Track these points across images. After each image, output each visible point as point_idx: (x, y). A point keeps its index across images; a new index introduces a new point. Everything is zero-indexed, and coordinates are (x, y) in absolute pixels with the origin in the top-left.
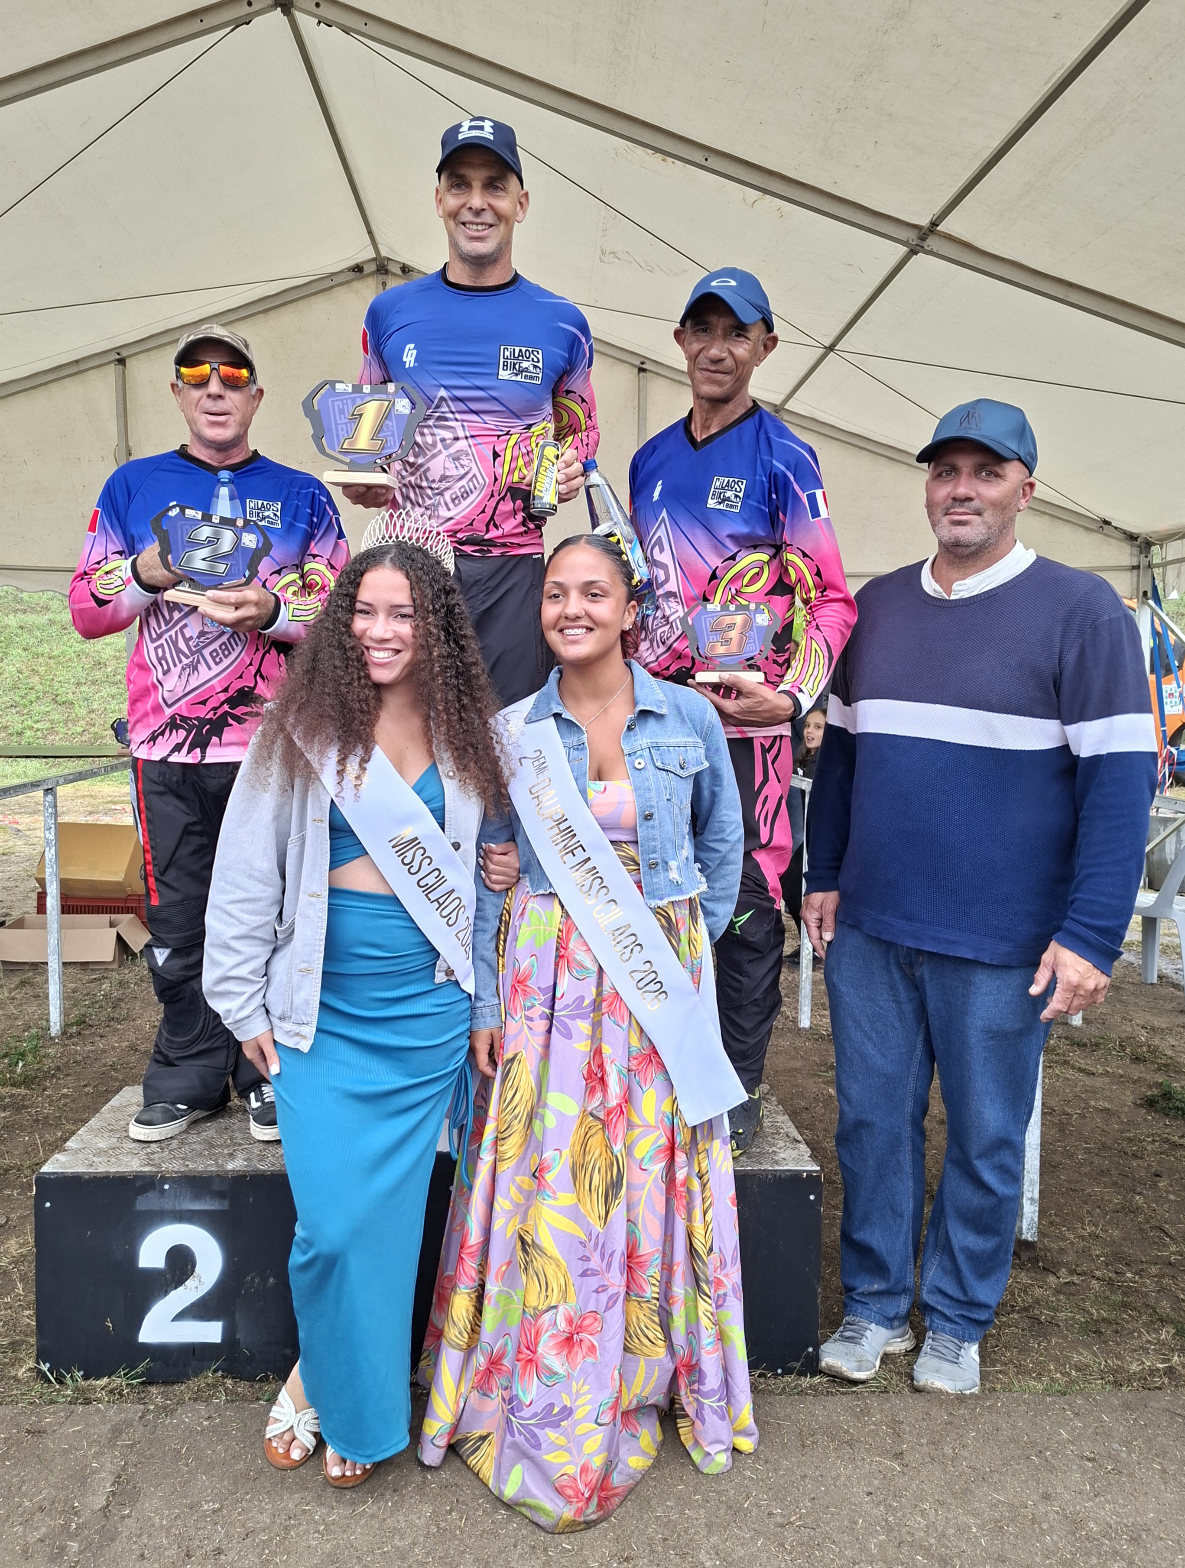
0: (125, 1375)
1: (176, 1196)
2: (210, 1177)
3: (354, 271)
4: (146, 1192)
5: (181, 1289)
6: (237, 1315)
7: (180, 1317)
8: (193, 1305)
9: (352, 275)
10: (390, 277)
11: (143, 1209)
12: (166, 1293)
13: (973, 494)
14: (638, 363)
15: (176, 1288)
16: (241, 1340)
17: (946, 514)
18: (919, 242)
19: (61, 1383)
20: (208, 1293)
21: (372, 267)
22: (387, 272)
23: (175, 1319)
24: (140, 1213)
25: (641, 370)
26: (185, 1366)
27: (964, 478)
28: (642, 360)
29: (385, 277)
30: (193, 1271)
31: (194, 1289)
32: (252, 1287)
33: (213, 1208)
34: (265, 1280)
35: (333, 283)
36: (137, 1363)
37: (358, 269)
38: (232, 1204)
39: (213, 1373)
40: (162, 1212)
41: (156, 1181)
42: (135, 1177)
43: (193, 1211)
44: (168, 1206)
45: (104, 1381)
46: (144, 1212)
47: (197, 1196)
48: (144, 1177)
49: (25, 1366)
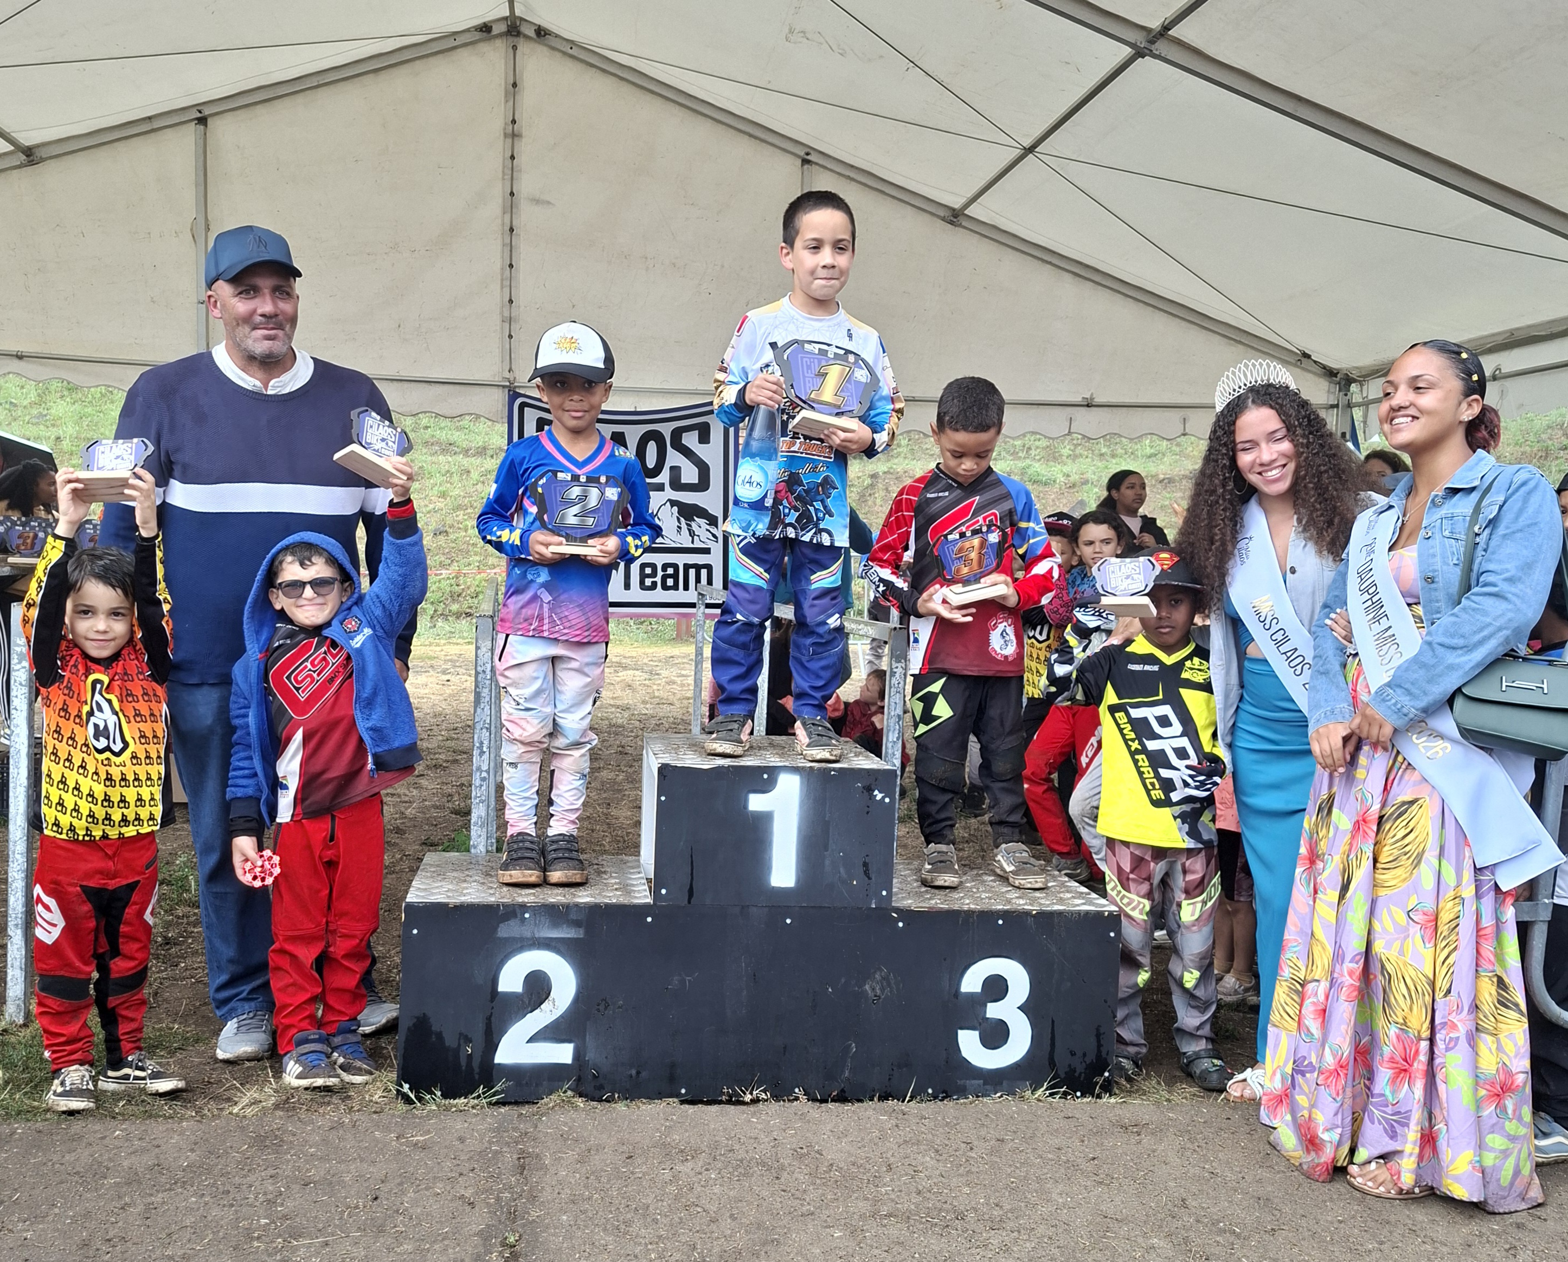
1: (536, 924)
3: (481, 30)
4: (507, 921)
5: (536, 1012)
6: (587, 1038)
7: (534, 1038)
8: (548, 1028)
9: (478, 35)
10: (521, 40)
11: (505, 935)
12: (522, 1017)
14: (802, 153)
15: (531, 1012)
16: (590, 1062)
18: (1148, 45)
19: (420, 1099)
20: (561, 1016)
21: (502, 28)
22: (519, 34)
23: (529, 1041)
24: (499, 938)
25: (805, 162)
26: (537, 1085)
28: (808, 150)
29: (516, 39)
30: (549, 995)
31: (548, 1012)
33: (569, 936)
34: (615, 1004)
35: (456, 43)
36: (493, 1084)
37: (485, 28)
38: (586, 933)
39: (564, 1092)
40: (522, 939)
41: (518, 911)
42: (498, 905)
43: (551, 938)
44: (528, 934)
45: (463, 1100)
46: (505, 938)
47: (555, 925)
48: (506, 905)
49: (380, 1093)
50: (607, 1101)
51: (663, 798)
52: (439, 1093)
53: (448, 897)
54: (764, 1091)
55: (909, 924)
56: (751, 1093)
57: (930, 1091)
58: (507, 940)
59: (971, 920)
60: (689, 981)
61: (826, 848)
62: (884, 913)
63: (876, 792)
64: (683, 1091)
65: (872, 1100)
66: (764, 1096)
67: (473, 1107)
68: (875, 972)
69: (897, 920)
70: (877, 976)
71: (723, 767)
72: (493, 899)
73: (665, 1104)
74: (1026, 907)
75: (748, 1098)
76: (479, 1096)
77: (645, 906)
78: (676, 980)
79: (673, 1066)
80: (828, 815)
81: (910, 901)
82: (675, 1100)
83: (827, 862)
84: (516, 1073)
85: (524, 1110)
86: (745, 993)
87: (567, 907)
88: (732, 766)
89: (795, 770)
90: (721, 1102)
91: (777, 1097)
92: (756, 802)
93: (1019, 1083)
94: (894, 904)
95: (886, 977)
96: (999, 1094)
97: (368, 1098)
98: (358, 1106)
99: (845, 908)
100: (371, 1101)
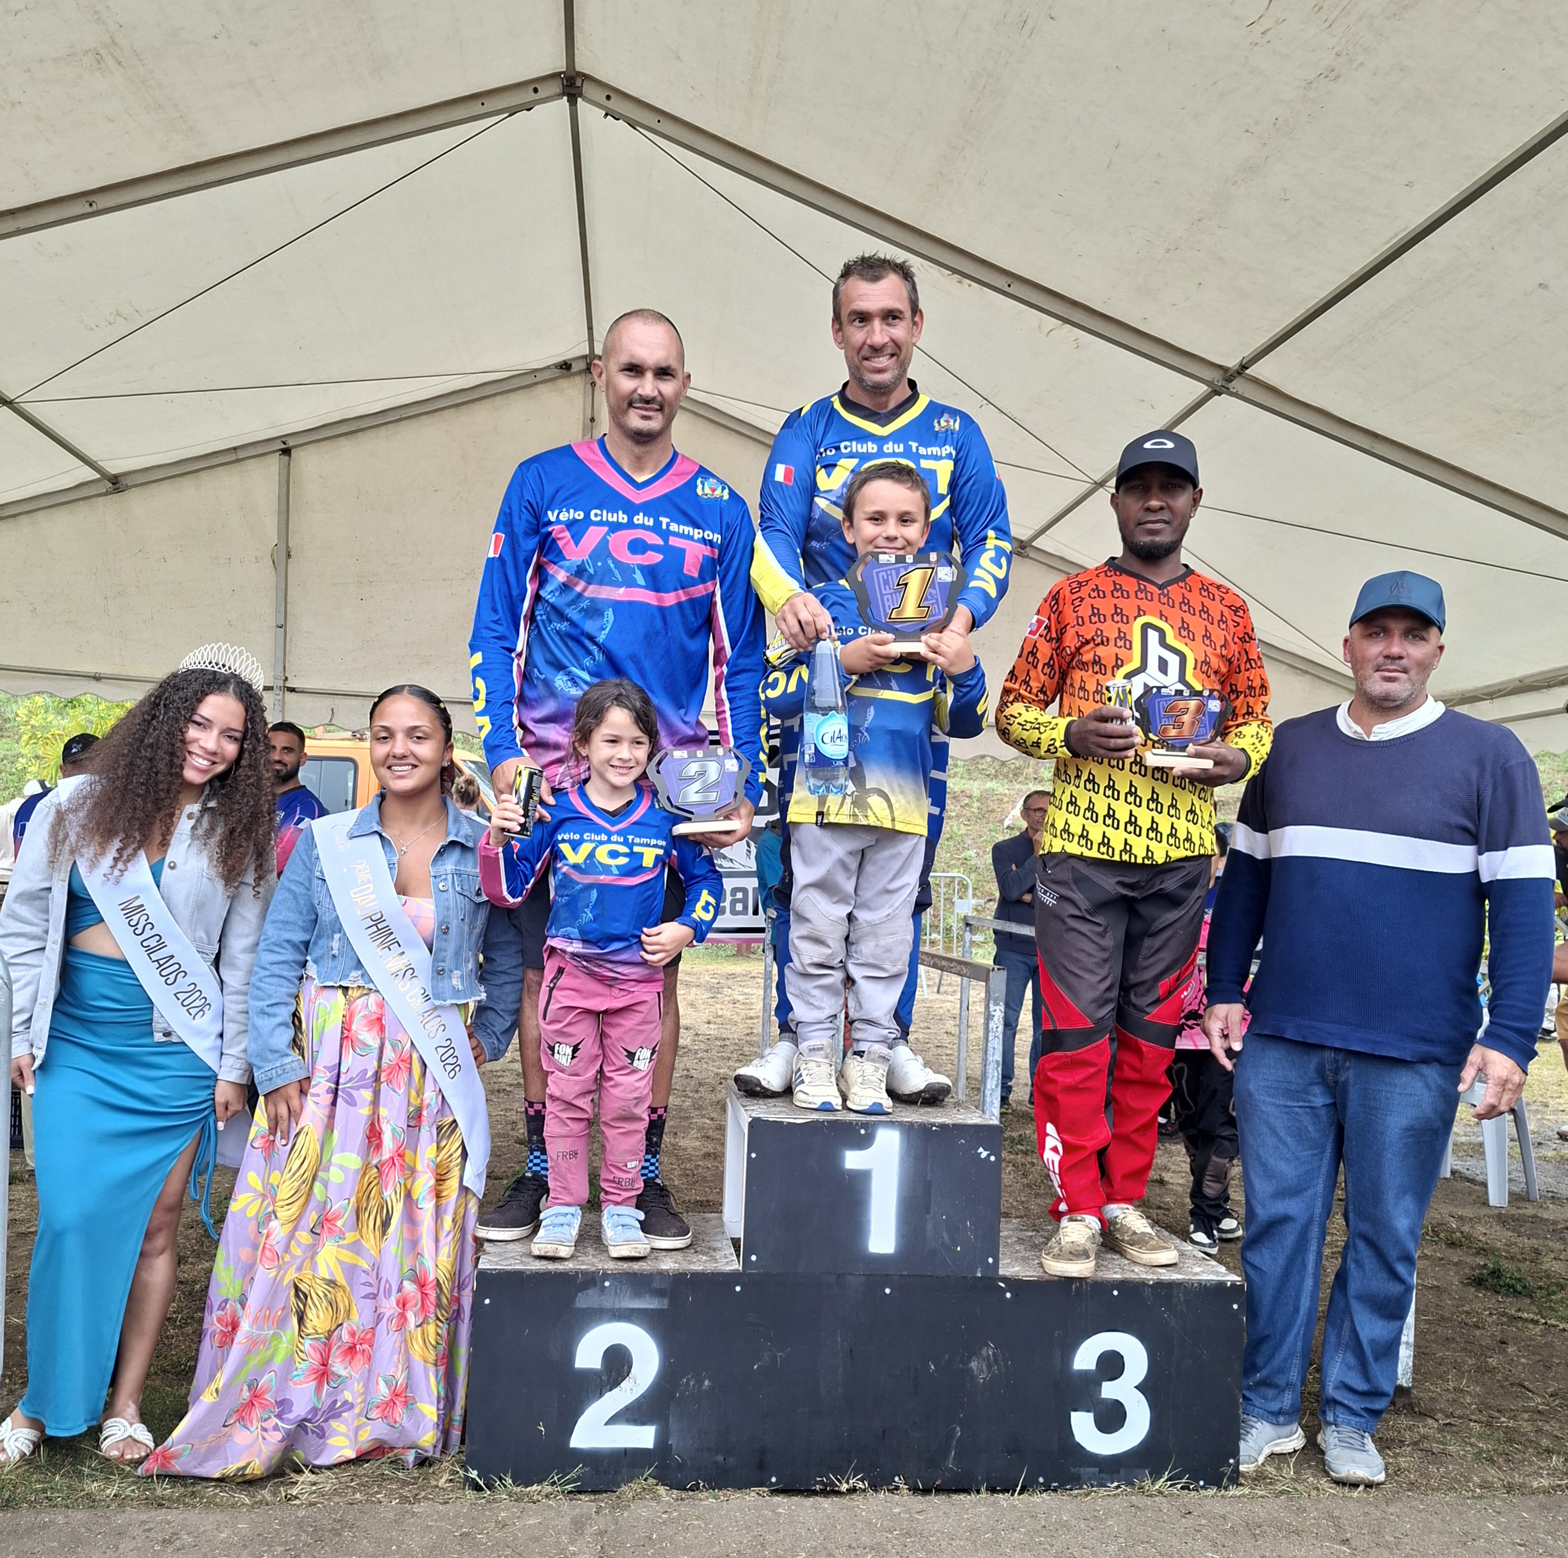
0: (559, 1479)
1: (616, 1293)
2: (651, 1274)
3: (562, 368)
4: (586, 1290)
5: (616, 1391)
6: (670, 1419)
7: (613, 1420)
8: (627, 1408)
9: (558, 372)
11: (584, 1306)
12: (601, 1395)
15: (611, 1390)
16: (674, 1446)
18: (1224, 383)
19: (490, 1487)
20: (642, 1397)
23: (609, 1423)
24: (579, 1310)
26: (615, 1472)
30: (629, 1372)
31: (629, 1391)
32: (687, 1390)
33: (652, 1306)
34: (700, 1382)
36: (569, 1470)
37: (566, 366)
38: (671, 1303)
39: (645, 1480)
40: (601, 1310)
41: (597, 1278)
42: (577, 1273)
43: (632, 1310)
44: (608, 1305)
45: (535, 1487)
46: (583, 1310)
47: (637, 1294)
48: (585, 1273)
49: (446, 1476)
50: (691, 1489)
51: (753, 1155)
52: (510, 1480)
53: (523, 1263)
54: (862, 1480)
55: (1017, 1295)
56: (847, 1482)
57: (1041, 1480)
58: (586, 1310)
59: (1083, 1290)
60: (781, 1357)
61: (928, 1212)
62: (991, 1281)
63: (981, 1150)
64: (774, 1480)
65: (978, 1492)
66: (861, 1485)
67: (547, 1496)
68: (981, 1348)
69: (1004, 1291)
70: (984, 1352)
71: (817, 1121)
73: (753, 1494)
74: (1143, 1276)
75: (844, 1487)
76: (554, 1483)
77: (734, 1274)
78: (766, 1356)
79: (763, 1452)
80: (929, 1175)
81: (1017, 1269)
82: (765, 1489)
83: (929, 1226)
84: (593, 1458)
85: (604, 1500)
86: (841, 1370)
89: (892, 1124)
90: (814, 1493)
91: (875, 1487)
92: (853, 1160)
93: (1138, 1471)
94: (1001, 1272)
95: (994, 1354)
96: (1116, 1484)
97: (434, 1483)
98: (423, 1494)
99: (948, 1277)
100: (437, 1486)
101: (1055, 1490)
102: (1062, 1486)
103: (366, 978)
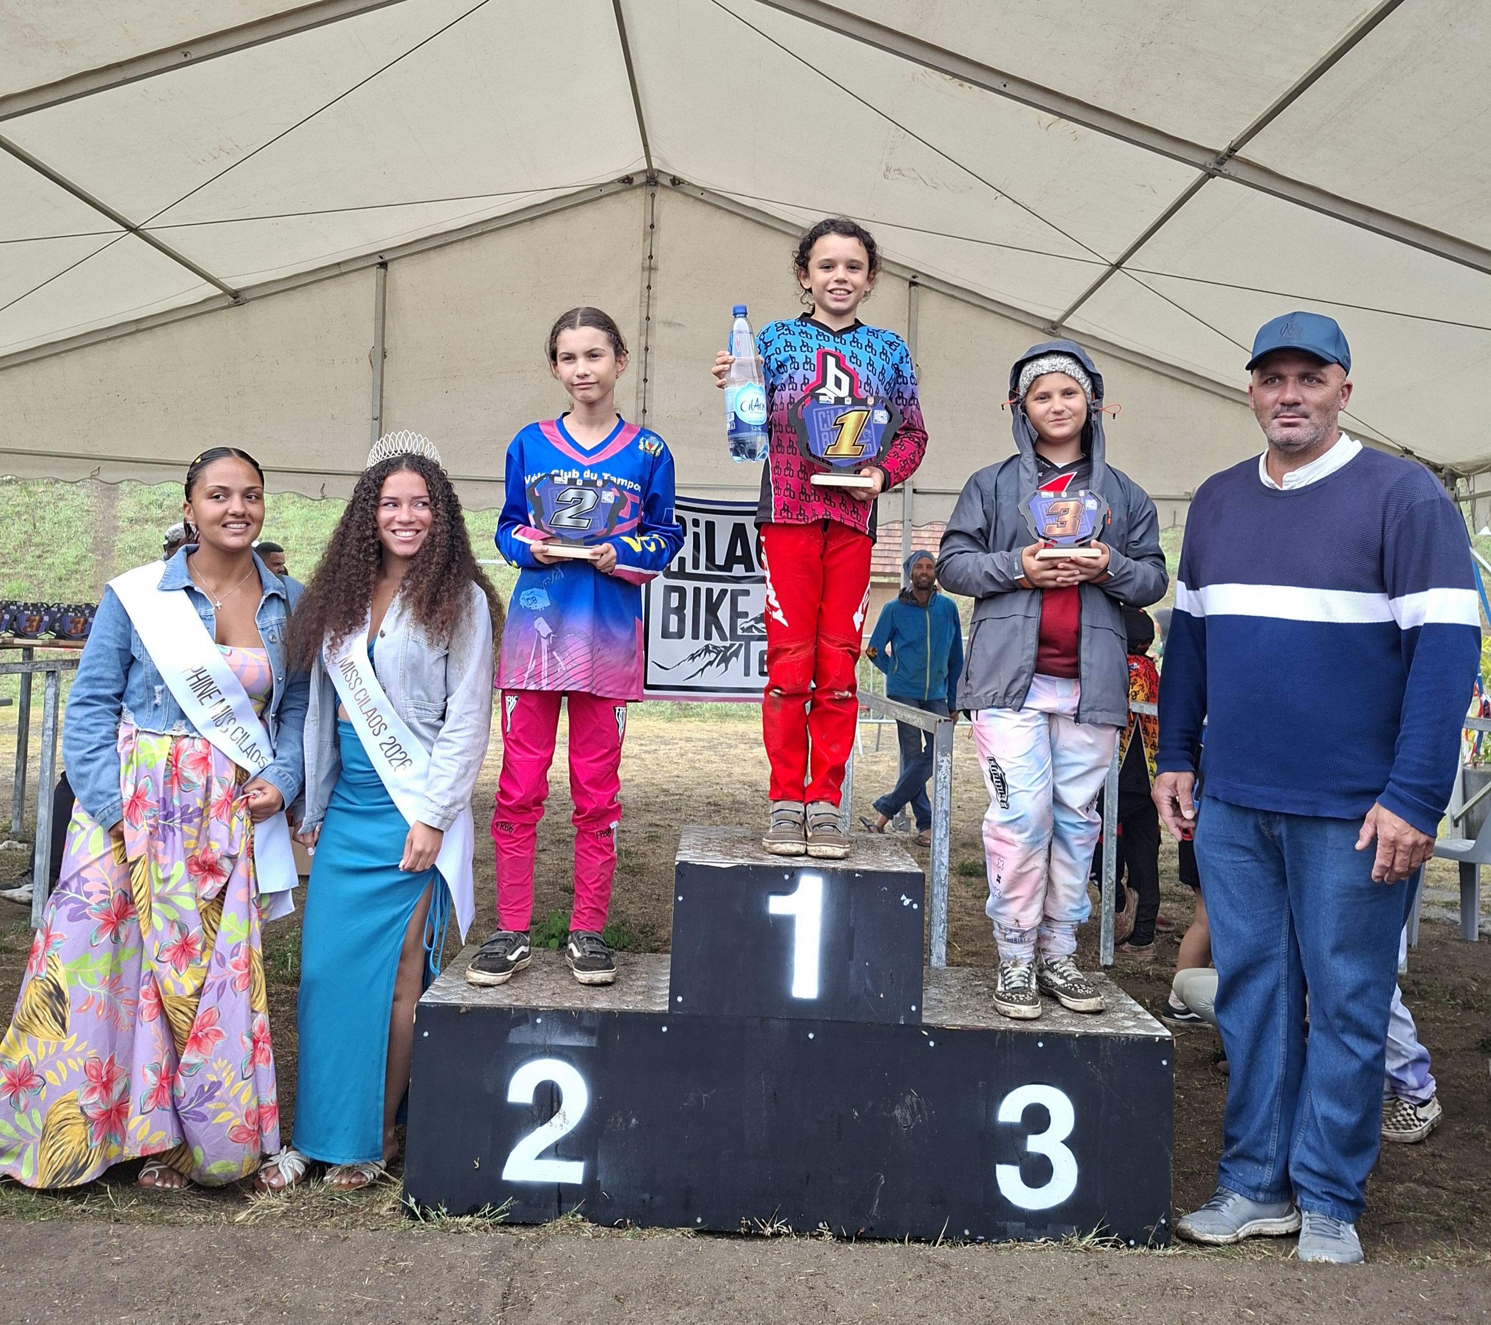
1: (547, 1030)
3: (623, 182)
4: (519, 1025)
5: (547, 1126)
6: (599, 1155)
7: (544, 1154)
8: (558, 1143)
9: (623, 186)
10: (659, 188)
11: (517, 1042)
12: (534, 1129)
13: (1300, 399)
14: (910, 277)
15: (542, 1125)
16: (602, 1182)
17: (1276, 417)
18: (1216, 166)
19: (425, 1216)
20: (572, 1132)
21: (642, 179)
22: (656, 183)
23: (539, 1157)
24: (510, 1044)
25: (913, 284)
26: (545, 1206)
27: (1290, 386)
28: (914, 274)
29: (654, 188)
30: (559, 1104)
31: (558, 1126)
32: (615, 1128)
33: (581, 1044)
34: (628, 1121)
35: (602, 193)
36: (499, 1202)
37: (627, 180)
38: (600, 1042)
39: (573, 1215)
40: (533, 1046)
41: (529, 1014)
42: (510, 1009)
43: (563, 1047)
44: (539, 1041)
45: (468, 1219)
46: (516, 1045)
47: (567, 1032)
48: (518, 1010)
49: (389, 1205)
50: (618, 1226)
51: (680, 898)
52: (444, 1210)
53: (463, 998)
54: (786, 1224)
55: (940, 1044)
56: (772, 1226)
57: (967, 1232)
58: (518, 1046)
59: (1008, 1041)
60: (706, 1098)
61: (851, 958)
62: (915, 1027)
63: (904, 897)
64: (699, 1220)
65: (902, 1241)
66: (785, 1229)
67: (477, 1228)
68: (904, 1096)
69: (928, 1039)
70: (908, 1100)
71: (742, 866)
72: (507, 1002)
73: (677, 1234)
74: (1071, 1029)
75: (768, 1230)
76: (485, 1215)
77: (661, 1014)
78: (692, 1096)
79: (688, 1191)
80: (852, 921)
81: (945, 1017)
82: (690, 1229)
83: (852, 973)
84: (523, 1190)
85: (531, 1233)
86: (765, 1114)
87: (580, 1012)
88: (753, 866)
89: (818, 871)
90: (738, 1235)
91: (799, 1232)
92: (777, 905)
93: (1066, 1227)
94: (924, 1021)
95: (918, 1103)
96: (1043, 1239)
97: (375, 1210)
98: (362, 1220)
99: (872, 1023)
100: (377, 1214)
101: (980, 1243)
102: (988, 1239)
103: (190, 727)
